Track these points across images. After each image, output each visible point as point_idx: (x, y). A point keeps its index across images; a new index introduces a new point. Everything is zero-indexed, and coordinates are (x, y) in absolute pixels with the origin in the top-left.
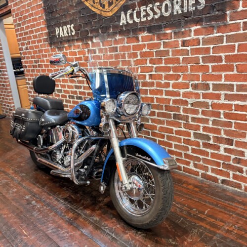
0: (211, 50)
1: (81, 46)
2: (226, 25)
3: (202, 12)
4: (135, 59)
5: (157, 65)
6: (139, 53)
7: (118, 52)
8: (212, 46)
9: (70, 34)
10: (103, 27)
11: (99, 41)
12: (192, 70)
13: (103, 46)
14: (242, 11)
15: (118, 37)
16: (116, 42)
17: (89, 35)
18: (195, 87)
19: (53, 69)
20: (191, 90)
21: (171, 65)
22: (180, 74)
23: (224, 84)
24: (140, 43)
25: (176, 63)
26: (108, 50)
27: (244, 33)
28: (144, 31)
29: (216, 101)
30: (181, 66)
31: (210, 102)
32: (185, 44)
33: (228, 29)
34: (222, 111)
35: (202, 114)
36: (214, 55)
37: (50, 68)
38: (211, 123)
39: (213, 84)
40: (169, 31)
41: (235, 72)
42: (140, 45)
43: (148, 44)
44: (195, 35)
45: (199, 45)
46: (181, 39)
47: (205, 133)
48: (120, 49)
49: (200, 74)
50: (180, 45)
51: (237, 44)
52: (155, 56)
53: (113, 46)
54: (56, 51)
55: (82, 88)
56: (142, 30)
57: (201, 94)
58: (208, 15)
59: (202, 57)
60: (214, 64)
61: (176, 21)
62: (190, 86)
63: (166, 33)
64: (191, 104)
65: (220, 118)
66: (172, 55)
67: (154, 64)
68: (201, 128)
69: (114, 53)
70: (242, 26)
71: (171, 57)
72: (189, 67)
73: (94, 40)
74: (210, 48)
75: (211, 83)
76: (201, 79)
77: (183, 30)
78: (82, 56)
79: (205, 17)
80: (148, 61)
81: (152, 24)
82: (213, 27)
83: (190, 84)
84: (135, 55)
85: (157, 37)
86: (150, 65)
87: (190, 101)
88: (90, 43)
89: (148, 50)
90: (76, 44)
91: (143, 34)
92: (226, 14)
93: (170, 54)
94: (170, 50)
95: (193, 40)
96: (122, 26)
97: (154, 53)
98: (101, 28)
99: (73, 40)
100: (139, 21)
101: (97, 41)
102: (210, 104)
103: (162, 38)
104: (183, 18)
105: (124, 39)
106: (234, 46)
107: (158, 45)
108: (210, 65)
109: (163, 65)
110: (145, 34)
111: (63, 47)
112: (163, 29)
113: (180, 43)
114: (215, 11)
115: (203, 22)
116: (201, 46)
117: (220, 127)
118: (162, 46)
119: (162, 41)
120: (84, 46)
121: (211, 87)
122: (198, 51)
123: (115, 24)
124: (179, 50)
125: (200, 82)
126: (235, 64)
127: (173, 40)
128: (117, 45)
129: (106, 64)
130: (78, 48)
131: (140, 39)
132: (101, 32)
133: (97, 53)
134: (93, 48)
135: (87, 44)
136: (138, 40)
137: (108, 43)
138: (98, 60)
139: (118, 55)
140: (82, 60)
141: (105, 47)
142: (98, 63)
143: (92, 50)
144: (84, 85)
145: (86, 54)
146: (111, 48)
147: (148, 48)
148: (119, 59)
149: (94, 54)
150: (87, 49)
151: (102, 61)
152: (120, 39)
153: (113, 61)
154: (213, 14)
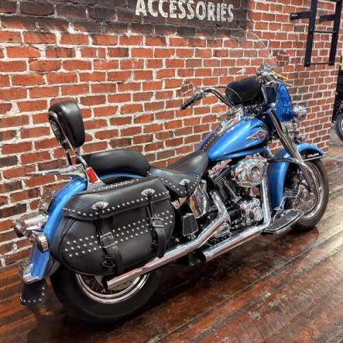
0: (236, 63)
1: (22, 36)
2: (245, 42)
3: (230, 25)
4: (158, 69)
5: (188, 78)
6: (164, 60)
8: (236, 59)
10: (97, 9)
11: (86, 33)
12: (220, 82)
13: (93, 44)
14: (255, 32)
15: (129, 33)
16: (125, 40)
17: (55, 16)
20: (220, 103)
21: (202, 78)
22: (210, 86)
24: (168, 47)
25: (207, 75)
26: (107, 51)
28: (173, 32)
30: (212, 78)
32: (217, 55)
36: (237, 67)
40: (202, 38)
42: (167, 50)
43: (177, 50)
44: (225, 46)
45: (228, 56)
46: (213, 49)
48: (132, 52)
50: (212, 55)
51: (250, 59)
52: (185, 66)
53: (118, 46)
56: (172, 30)
58: (235, 29)
59: (229, 69)
61: (210, 28)
63: (200, 40)
64: (218, 118)
66: (204, 65)
67: (184, 76)
69: (120, 59)
70: (253, 44)
71: (203, 67)
72: (219, 79)
73: (71, 30)
77: (216, 39)
78: (27, 59)
79: (233, 30)
80: (176, 72)
81: (184, 25)
84: (158, 64)
85: (189, 42)
86: (178, 78)
87: (218, 115)
88: (58, 34)
89: (178, 58)
91: (172, 35)
93: (202, 64)
94: (203, 59)
95: (224, 51)
96: (139, 17)
97: (185, 62)
101: (79, 32)
103: (195, 44)
104: (216, 26)
105: (142, 37)
107: (190, 53)
109: (194, 77)
110: (175, 36)
112: (196, 34)
113: (212, 52)
114: (240, 27)
115: (231, 34)
116: (229, 58)
118: (194, 54)
119: (195, 48)
120: (35, 36)
122: (227, 63)
123: (124, 9)
124: (211, 60)
127: (206, 48)
128: (127, 45)
129: (100, 76)
130: (11, 40)
131: (168, 41)
132: (90, 17)
133: (78, 56)
134: (65, 46)
135: (47, 35)
136: (163, 42)
137: (107, 40)
138: (81, 69)
139: (129, 62)
140: (26, 70)
141: (99, 47)
142: (78, 75)
143: (62, 48)
144: (26, 127)
145: (40, 56)
146: (114, 49)
147: (177, 55)
148: (130, 68)
149: (68, 57)
150: (43, 45)
151: (91, 72)
152: (135, 37)
153: (116, 72)
154: (238, 29)
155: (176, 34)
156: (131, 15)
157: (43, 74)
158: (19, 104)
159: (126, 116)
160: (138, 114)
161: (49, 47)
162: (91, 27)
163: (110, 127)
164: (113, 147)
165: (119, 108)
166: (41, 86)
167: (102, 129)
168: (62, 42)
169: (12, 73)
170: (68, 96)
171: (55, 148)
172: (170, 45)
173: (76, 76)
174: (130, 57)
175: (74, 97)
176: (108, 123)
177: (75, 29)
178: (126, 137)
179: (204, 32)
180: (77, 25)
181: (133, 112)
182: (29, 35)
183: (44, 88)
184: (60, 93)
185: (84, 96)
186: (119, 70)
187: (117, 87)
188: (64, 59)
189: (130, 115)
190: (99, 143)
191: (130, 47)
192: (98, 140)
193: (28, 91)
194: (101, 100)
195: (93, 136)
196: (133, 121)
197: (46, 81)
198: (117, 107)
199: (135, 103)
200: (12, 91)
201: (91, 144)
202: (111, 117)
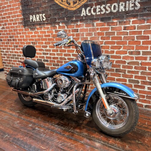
0: (143, 33)
1: (50, 28)
3: (138, 11)
5: (106, 41)
6: (93, 33)
7: (79, 32)
8: (143, 30)
9: (41, 20)
10: (68, 17)
11: (65, 25)
12: (129, 43)
13: (67, 28)
15: (79, 23)
16: (77, 26)
17: (57, 21)
18: (131, 53)
19: (25, 42)
20: (128, 55)
21: (116, 41)
22: (122, 46)
23: (150, 51)
25: (119, 39)
26: (71, 30)
28: (98, 20)
29: (144, 61)
30: (123, 41)
31: (140, 61)
32: (126, 29)
34: (147, 67)
35: (134, 68)
36: (145, 35)
37: (23, 41)
38: (140, 73)
39: (143, 52)
42: (95, 28)
43: (100, 28)
44: (132, 24)
45: (135, 29)
46: (123, 26)
47: (136, 79)
48: (80, 30)
49: (135, 46)
50: (122, 29)
52: (105, 35)
53: (75, 28)
54: (29, 30)
55: (49, 54)
57: (135, 57)
58: (141, 13)
59: (136, 37)
60: (143, 40)
61: (121, 15)
62: (128, 53)
63: (114, 22)
64: (127, 63)
65: (146, 70)
66: (117, 35)
67: (104, 40)
68: (134, 77)
69: (75, 33)
71: (116, 36)
72: (128, 42)
73: (61, 25)
74: (142, 31)
75: (141, 51)
76: (135, 49)
77: (125, 20)
78: (51, 34)
79: (140, 14)
80: (100, 38)
81: (104, 16)
82: (145, 20)
83: (128, 51)
84: (91, 34)
85: (107, 24)
86: (101, 40)
87: (127, 61)
88: (57, 26)
89: (101, 32)
90: (46, 26)
91: (97, 22)
93: (116, 34)
94: (116, 32)
95: (131, 26)
96: (83, 17)
97: (105, 33)
98: (66, 17)
99: (44, 24)
100: (95, 14)
101: (63, 25)
102: (140, 63)
103: (110, 25)
104: (125, 14)
105: (84, 24)
107: (108, 29)
108: (141, 41)
109: (110, 40)
110: (99, 22)
111: (35, 28)
112: (111, 20)
113: (123, 28)
114: (146, 11)
115: (138, 16)
116: (136, 30)
117: (145, 76)
118: (110, 29)
120: (52, 27)
121: (141, 53)
122: (134, 33)
123: (77, 15)
124: (122, 32)
125: (134, 50)
127: (118, 26)
130: (48, 29)
131: (95, 25)
135: (55, 27)
136: (93, 25)
137: (71, 27)
139: (79, 34)
140: (50, 37)
144: (50, 52)
145: (54, 33)
146: (73, 29)
147: (100, 30)
148: (79, 36)
152: (81, 24)
154: (145, 13)
155: (99, 21)
156: (80, 17)
157: (54, 38)
158: (49, 46)
161: (55, 30)
162: (66, 23)
163: (72, 57)
166: (53, 41)
167: (69, 57)
168: (58, 29)
169: (48, 38)
172: (97, 26)
176: (71, 55)
179: (117, 18)
180: (62, 23)
186: (75, 37)
191: (79, 28)
192: (68, 61)
193: (51, 43)
195: (67, 59)
197: (55, 40)
198: (74, 50)
200: (48, 42)
201: (66, 61)
202: (72, 53)
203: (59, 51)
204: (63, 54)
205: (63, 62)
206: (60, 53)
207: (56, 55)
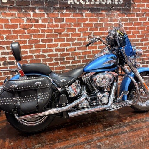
1: (17, 15)
2: (130, 14)
3: (121, 6)
4: (79, 28)
5: (95, 32)
6: (82, 24)
8: (124, 23)
10: (49, 2)
11: (44, 13)
13: (47, 17)
14: (136, 9)
15: (65, 12)
16: (62, 15)
17: (31, 6)
21: (103, 32)
24: (84, 18)
25: (106, 30)
26: (54, 20)
27: (136, 18)
28: (87, 11)
32: (112, 21)
33: (131, 15)
36: (125, 27)
40: (104, 13)
41: (132, 34)
42: (84, 19)
43: (89, 19)
46: (110, 18)
48: (66, 20)
50: (109, 21)
51: (133, 22)
52: (94, 26)
53: (59, 17)
56: (87, 9)
61: (108, 8)
63: (102, 14)
66: (104, 26)
67: (93, 31)
69: (59, 23)
70: (136, 15)
71: (104, 27)
73: (37, 11)
77: (111, 13)
78: (18, 24)
79: (122, 9)
80: (89, 29)
81: (93, 7)
82: (125, 14)
84: (79, 25)
85: (96, 15)
86: (90, 32)
88: (31, 13)
89: (90, 23)
91: (86, 12)
92: (131, 9)
93: (103, 25)
94: (104, 23)
95: (115, 19)
96: (70, 5)
97: (94, 24)
98: (46, 2)
99: (3, 8)
101: (41, 12)
103: (99, 16)
104: (112, 7)
105: (71, 13)
106: (132, 23)
107: (96, 20)
109: (98, 31)
110: (88, 12)
112: (100, 11)
114: (127, 7)
115: (121, 10)
118: (99, 21)
119: (100, 18)
120: (22, 14)
123: (62, 1)
124: (108, 24)
126: (132, 31)
127: (106, 18)
128: (63, 17)
129: (50, 31)
130: (12, 16)
131: (84, 15)
132: (46, 5)
133: (40, 22)
134: (34, 18)
135: (27, 14)
136: (82, 15)
137: (54, 15)
138: (41, 28)
139: (64, 24)
140: (18, 28)
141: (50, 18)
142: (40, 30)
143: (33, 19)
145: (24, 22)
146: (57, 19)
147: (89, 21)
148: (65, 27)
149: (36, 23)
150: (25, 18)
151: (46, 29)
152: (67, 13)
153: (58, 29)
154: (125, 8)
155: (89, 11)
156: (66, 4)
157: (25, 30)
158: (15, 41)
159: (62, 48)
160: (68, 47)
161: (28, 19)
162: (46, 10)
163: (54, 52)
164: (56, 61)
165: (59, 45)
166: (24, 34)
167: (51, 53)
168: (33, 16)
169: (12, 29)
170: (36, 39)
171: (30, 59)
172: (86, 17)
173: (39, 30)
174: (65, 22)
175: (39, 39)
176: (54, 50)
177: (39, 11)
178: (62, 57)
179: (105, 10)
180: (40, 9)
181: (66, 47)
182: (20, 14)
183: (25, 35)
184: (32, 37)
185: (43, 39)
186: (59, 28)
187: (58, 35)
188: (34, 24)
189: (64, 48)
190: (49, 59)
191: (65, 18)
192: (49, 58)
193: (19, 36)
194: (51, 41)
195: (47, 56)
196: (65, 50)
197: (26, 32)
198: (58, 44)
199: (67, 42)
201: (46, 59)
202: (55, 48)
203: (34, 46)
204: (41, 51)
205: (40, 61)
206: (36, 49)
207: (28, 52)
